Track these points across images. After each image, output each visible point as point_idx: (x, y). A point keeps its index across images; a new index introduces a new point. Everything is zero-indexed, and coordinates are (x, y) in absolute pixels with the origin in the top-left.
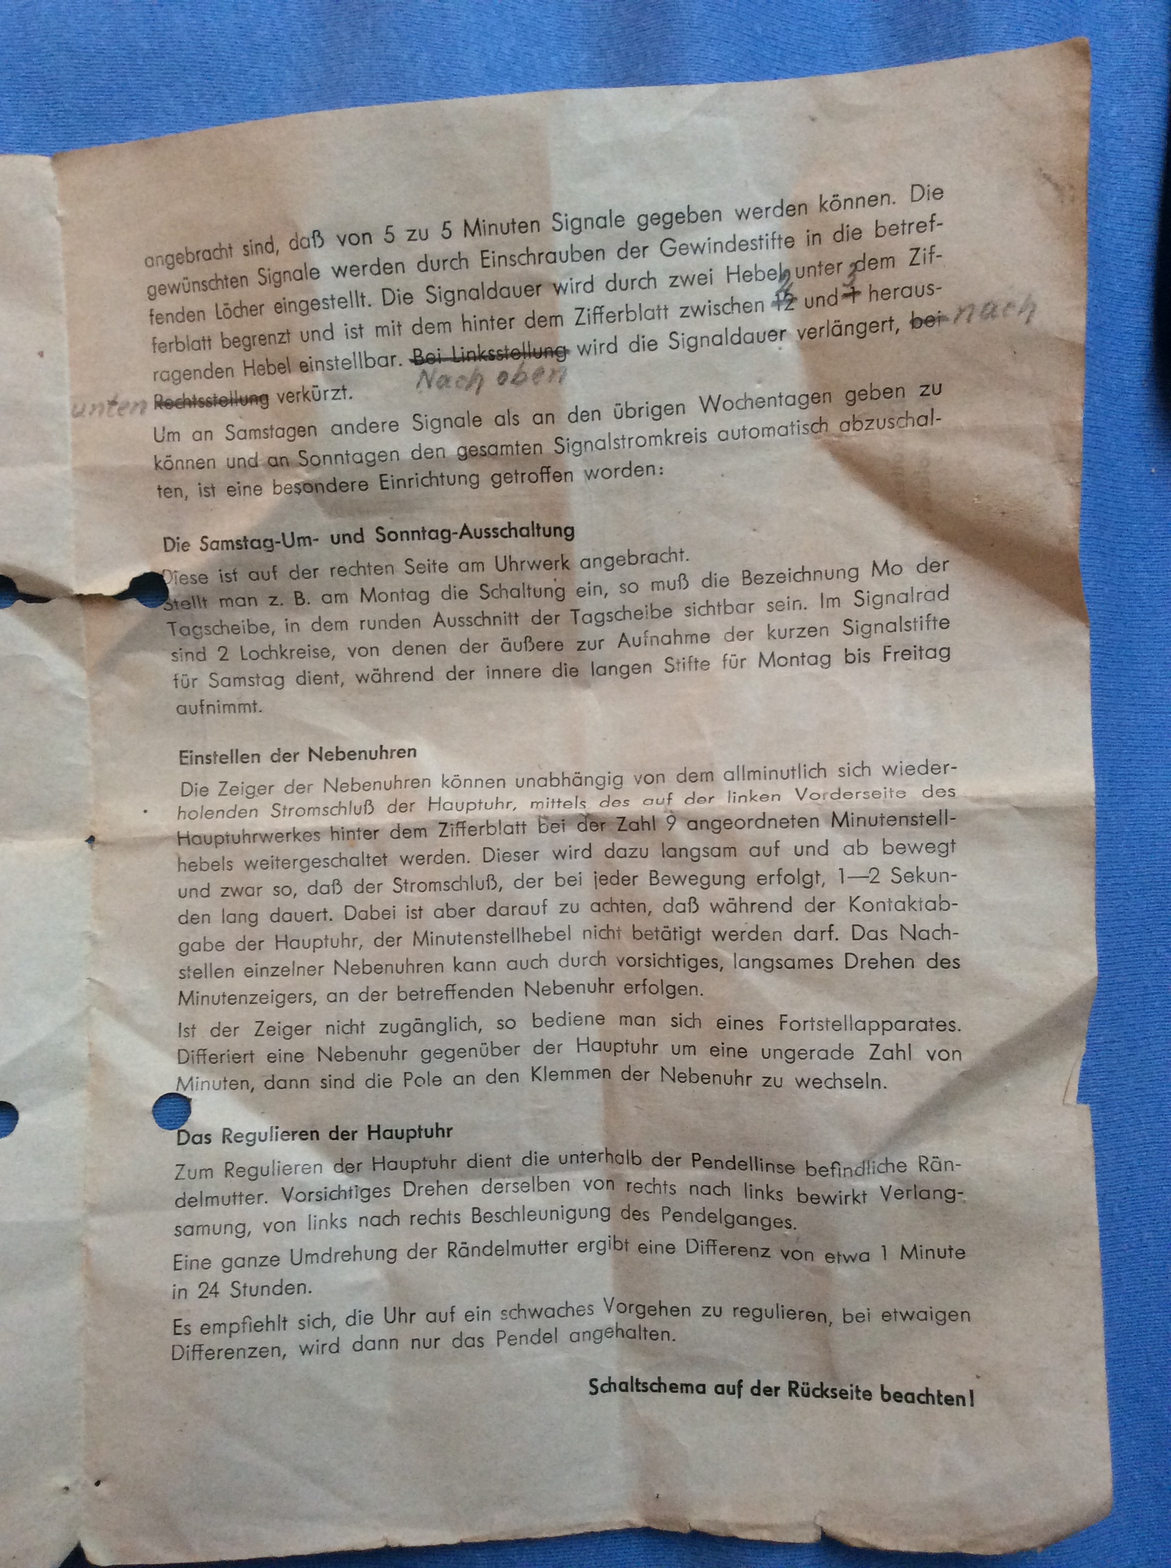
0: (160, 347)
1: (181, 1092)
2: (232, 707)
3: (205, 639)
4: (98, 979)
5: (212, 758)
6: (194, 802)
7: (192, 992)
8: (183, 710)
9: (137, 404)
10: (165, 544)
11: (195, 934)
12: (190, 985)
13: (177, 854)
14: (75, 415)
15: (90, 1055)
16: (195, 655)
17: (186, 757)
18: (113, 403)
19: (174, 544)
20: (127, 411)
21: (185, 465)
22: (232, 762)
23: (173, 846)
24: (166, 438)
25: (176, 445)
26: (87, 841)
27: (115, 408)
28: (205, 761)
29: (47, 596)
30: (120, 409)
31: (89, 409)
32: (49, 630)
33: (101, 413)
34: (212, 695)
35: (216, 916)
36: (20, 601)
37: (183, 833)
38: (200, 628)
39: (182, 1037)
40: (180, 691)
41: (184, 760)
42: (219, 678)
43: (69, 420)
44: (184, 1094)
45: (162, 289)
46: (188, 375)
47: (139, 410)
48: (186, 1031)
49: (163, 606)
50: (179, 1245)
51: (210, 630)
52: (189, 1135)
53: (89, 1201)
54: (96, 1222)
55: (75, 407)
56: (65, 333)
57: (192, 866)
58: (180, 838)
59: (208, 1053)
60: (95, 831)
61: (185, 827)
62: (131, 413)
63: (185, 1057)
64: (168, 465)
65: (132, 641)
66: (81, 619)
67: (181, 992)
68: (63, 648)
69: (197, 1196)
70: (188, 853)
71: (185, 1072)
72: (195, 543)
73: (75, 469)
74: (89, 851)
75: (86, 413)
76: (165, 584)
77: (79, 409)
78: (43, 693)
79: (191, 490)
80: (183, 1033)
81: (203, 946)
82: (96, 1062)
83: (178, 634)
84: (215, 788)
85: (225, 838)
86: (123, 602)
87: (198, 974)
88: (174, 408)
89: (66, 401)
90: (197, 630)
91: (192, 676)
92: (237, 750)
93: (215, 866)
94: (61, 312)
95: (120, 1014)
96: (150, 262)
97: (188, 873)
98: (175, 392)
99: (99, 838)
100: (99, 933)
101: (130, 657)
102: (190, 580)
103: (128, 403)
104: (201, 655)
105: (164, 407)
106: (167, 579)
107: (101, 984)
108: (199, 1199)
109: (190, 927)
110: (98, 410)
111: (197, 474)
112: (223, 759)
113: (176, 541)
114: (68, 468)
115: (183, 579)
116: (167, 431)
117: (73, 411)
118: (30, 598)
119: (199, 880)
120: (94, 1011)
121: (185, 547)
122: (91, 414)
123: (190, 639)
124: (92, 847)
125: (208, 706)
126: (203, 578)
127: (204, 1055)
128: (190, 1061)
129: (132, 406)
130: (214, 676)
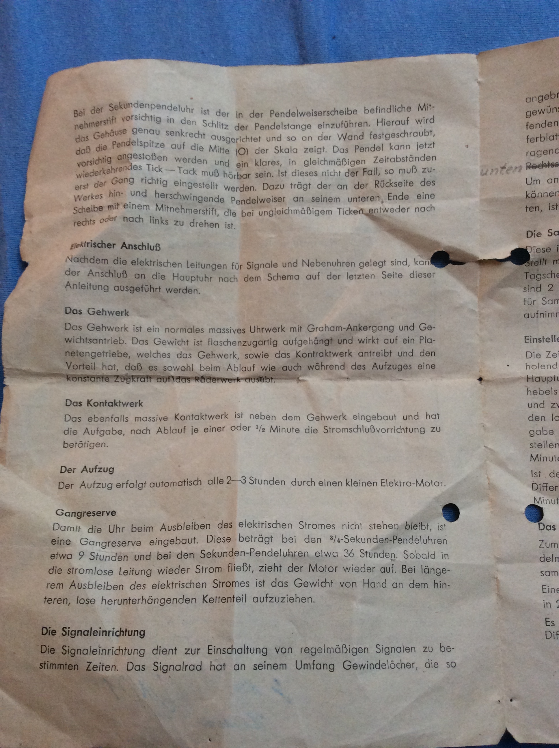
0: (530, 140)
1: (536, 504)
2: (553, 315)
3: (542, 280)
4: (489, 446)
5: (542, 340)
6: (534, 361)
7: (537, 455)
8: (527, 316)
9: (516, 168)
10: (527, 234)
11: (538, 426)
12: (535, 452)
13: (526, 386)
14: (483, 174)
15: (489, 484)
16: (535, 289)
17: (528, 339)
18: (503, 168)
19: (531, 234)
20: (511, 172)
21: (543, 195)
22: (552, 341)
23: (525, 383)
24: (533, 183)
25: (538, 186)
26: (478, 380)
27: (505, 170)
28: (538, 341)
29: (463, 261)
30: (507, 170)
31: (490, 171)
32: (461, 278)
33: (496, 173)
34: (542, 308)
35: (549, 417)
36: (450, 264)
37: (530, 376)
38: (540, 275)
39: (534, 477)
40: (526, 307)
41: (527, 341)
42: (547, 300)
43: (479, 177)
44: (539, 505)
45: (534, 113)
46: (546, 152)
47: (518, 170)
48: (536, 474)
49: (525, 264)
50: (544, 580)
51: (545, 276)
52: (544, 526)
53: (497, 556)
54: (501, 566)
55: (482, 170)
56: (478, 136)
57: (534, 393)
58: (528, 378)
59: (548, 485)
60: (483, 375)
61: (530, 373)
62: (513, 172)
63: (535, 487)
64: (533, 195)
65: (506, 283)
66: (479, 273)
67: (531, 455)
68: (468, 287)
69: (550, 556)
70: (532, 386)
71: (537, 494)
72: (545, 233)
73: (481, 200)
74: (480, 384)
75: (489, 173)
76: (528, 253)
77: (484, 172)
78: (458, 308)
79: (545, 207)
80: (534, 475)
81: (542, 432)
82: (492, 487)
83: (529, 278)
84: (544, 354)
85: (553, 378)
86: (504, 263)
87: (540, 446)
88: (537, 169)
89: (478, 168)
90: (539, 276)
91: (533, 299)
92: (555, 336)
93: (547, 392)
94: (476, 127)
95: (501, 464)
96: (529, 100)
97: (533, 396)
98: (538, 161)
99: (485, 378)
100: (488, 425)
101: (502, 290)
102: (542, 250)
103: (512, 168)
104: (538, 289)
105: (531, 169)
106: (529, 250)
107: (491, 449)
108: (551, 558)
109: (534, 422)
110: (495, 172)
111: (549, 199)
112: (548, 340)
113: (534, 232)
114: (477, 199)
115: (538, 250)
116: (533, 179)
117: (481, 173)
118: (455, 263)
119: (538, 399)
120: (488, 462)
121: (539, 235)
122: (491, 174)
123: (535, 281)
124: (481, 383)
125: (540, 314)
126: (548, 250)
127: (546, 486)
128: (539, 489)
129: (514, 168)
130: (544, 299)
